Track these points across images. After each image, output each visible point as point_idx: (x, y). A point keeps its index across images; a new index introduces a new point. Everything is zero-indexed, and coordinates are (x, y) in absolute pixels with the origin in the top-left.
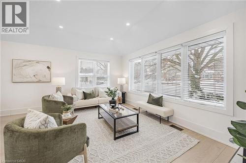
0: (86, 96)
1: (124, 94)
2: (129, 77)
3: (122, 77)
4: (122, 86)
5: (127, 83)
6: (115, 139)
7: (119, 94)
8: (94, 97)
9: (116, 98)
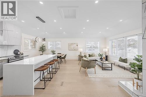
0: (90, 56)
1: (107, 57)
2: (109, 48)
3: (106, 48)
4: (105, 53)
5: (108, 51)
6: (102, 70)
7: (104, 56)
8: (93, 57)
9: (102, 57)
